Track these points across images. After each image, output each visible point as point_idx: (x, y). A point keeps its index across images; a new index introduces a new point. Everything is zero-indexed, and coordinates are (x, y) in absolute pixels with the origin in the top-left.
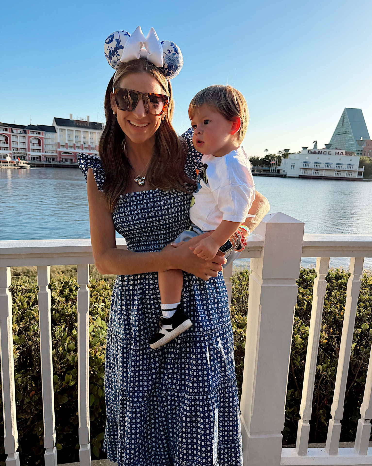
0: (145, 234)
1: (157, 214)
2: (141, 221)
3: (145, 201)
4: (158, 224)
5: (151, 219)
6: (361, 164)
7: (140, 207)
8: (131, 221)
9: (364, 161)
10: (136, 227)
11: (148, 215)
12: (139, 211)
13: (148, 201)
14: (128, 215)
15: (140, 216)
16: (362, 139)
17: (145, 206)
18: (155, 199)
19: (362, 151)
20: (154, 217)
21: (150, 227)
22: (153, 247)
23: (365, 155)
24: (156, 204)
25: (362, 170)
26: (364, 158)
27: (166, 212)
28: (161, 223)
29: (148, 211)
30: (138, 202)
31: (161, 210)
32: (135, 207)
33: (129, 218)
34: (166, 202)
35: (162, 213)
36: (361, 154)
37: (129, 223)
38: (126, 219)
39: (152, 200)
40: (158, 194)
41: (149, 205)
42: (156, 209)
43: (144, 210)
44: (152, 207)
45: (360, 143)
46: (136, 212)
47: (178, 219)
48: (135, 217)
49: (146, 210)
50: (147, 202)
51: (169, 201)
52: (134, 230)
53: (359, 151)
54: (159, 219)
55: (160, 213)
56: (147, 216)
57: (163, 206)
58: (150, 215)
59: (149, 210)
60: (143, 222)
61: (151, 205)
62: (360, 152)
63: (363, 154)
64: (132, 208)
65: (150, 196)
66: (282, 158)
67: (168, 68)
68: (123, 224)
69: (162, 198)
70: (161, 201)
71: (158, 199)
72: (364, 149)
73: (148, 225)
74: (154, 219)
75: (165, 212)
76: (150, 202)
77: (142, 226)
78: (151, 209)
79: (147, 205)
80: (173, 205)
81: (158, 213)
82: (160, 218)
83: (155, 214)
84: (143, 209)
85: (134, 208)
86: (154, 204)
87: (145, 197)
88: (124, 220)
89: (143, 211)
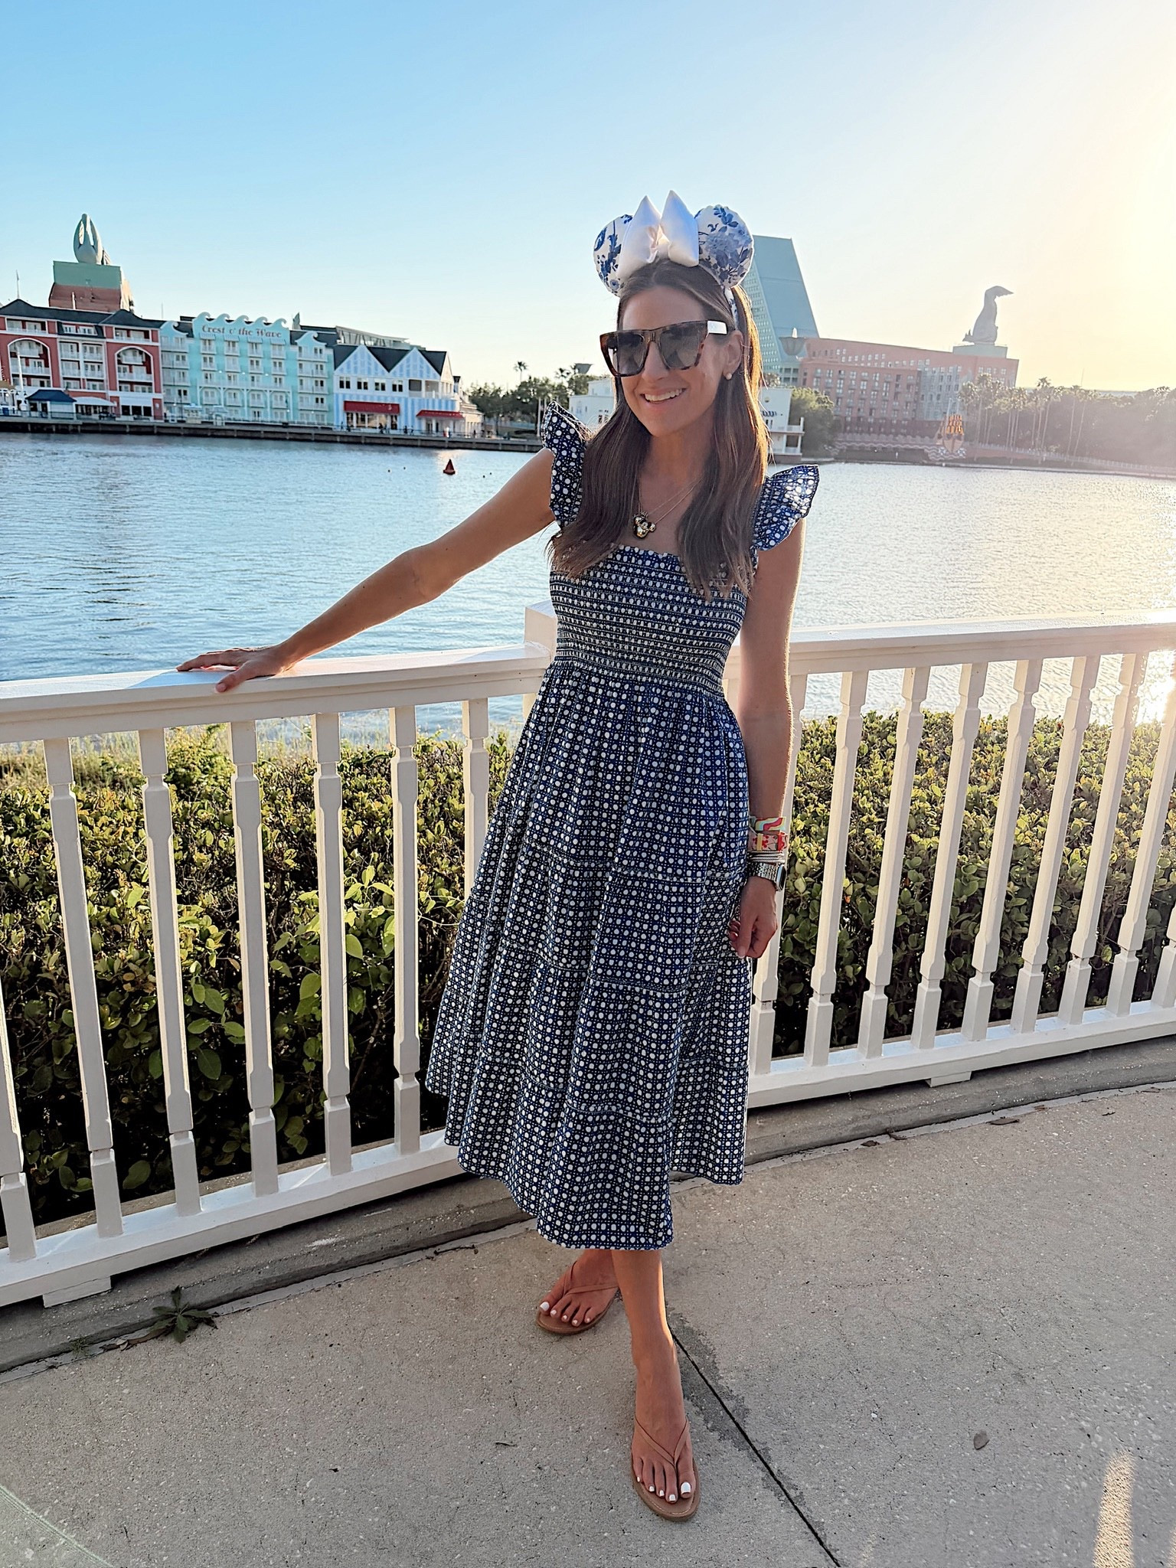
0: (608, 636)
1: (646, 604)
2: (609, 608)
3: (631, 570)
4: (642, 624)
5: (630, 611)
6: (796, 411)
7: (617, 578)
8: (588, 600)
9: (805, 402)
10: (594, 616)
11: (628, 600)
12: (612, 587)
13: (638, 571)
14: (587, 586)
15: (610, 597)
16: (795, 335)
17: (628, 580)
18: (653, 574)
19: (795, 370)
20: (639, 608)
21: (622, 625)
22: (618, 665)
23: (804, 383)
24: (651, 583)
25: (798, 429)
26: (803, 393)
27: (668, 607)
28: (649, 625)
29: (629, 593)
30: (616, 568)
31: (659, 599)
32: (606, 576)
33: (585, 593)
34: (673, 587)
35: (657, 606)
36: (795, 380)
37: (582, 603)
38: (579, 593)
39: (645, 573)
40: (662, 565)
41: (636, 581)
42: (648, 593)
43: (623, 587)
44: (642, 588)
45: (790, 346)
46: (604, 586)
47: (688, 632)
48: (599, 596)
49: (626, 590)
50: (634, 574)
51: (680, 588)
52: (588, 619)
53: (788, 370)
54: (647, 617)
55: (653, 605)
56: (624, 601)
57: (665, 592)
58: (631, 601)
59: (634, 591)
60: (612, 611)
61: (640, 582)
62: (791, 375)
63: (800, 381)
64: (598, 575)
65: (644, 563)
66: (570, 392)
67: (719, 263)
68: (570, 601)
69: (667, 577)
70: (665, 581)
71: (660, 575)
72: (801, 365)
73: (621, 621)
74: (637, 612)
75: (664, 607)
76: (641, 575)
77: (608, 618)
78: (638, 591)
79: (632, 580)
80: (685, 600)
81: (650, 604)
82: (651, 615)
83: (643, 603)
84: (621, 584)
85: (602, 576)
86: (647, 583)
87: (633, 561)
88: (576, 593)
89: (619, 588)
